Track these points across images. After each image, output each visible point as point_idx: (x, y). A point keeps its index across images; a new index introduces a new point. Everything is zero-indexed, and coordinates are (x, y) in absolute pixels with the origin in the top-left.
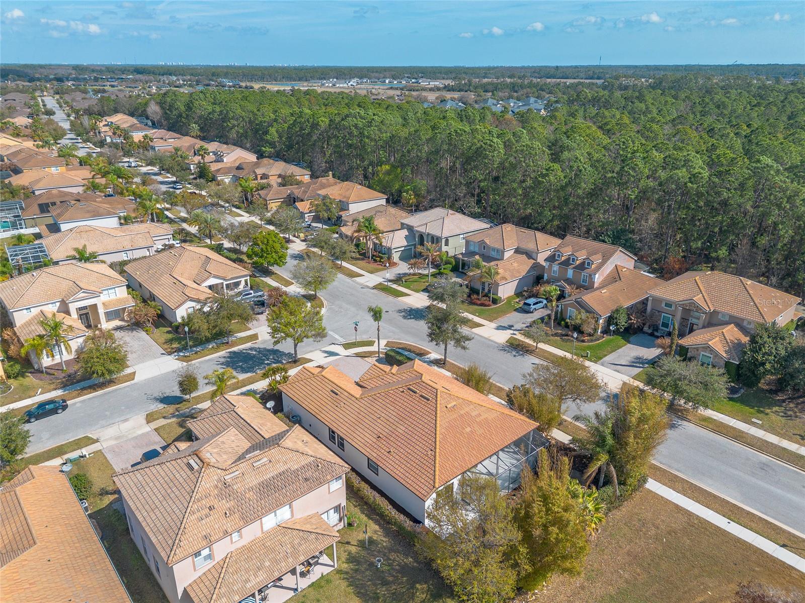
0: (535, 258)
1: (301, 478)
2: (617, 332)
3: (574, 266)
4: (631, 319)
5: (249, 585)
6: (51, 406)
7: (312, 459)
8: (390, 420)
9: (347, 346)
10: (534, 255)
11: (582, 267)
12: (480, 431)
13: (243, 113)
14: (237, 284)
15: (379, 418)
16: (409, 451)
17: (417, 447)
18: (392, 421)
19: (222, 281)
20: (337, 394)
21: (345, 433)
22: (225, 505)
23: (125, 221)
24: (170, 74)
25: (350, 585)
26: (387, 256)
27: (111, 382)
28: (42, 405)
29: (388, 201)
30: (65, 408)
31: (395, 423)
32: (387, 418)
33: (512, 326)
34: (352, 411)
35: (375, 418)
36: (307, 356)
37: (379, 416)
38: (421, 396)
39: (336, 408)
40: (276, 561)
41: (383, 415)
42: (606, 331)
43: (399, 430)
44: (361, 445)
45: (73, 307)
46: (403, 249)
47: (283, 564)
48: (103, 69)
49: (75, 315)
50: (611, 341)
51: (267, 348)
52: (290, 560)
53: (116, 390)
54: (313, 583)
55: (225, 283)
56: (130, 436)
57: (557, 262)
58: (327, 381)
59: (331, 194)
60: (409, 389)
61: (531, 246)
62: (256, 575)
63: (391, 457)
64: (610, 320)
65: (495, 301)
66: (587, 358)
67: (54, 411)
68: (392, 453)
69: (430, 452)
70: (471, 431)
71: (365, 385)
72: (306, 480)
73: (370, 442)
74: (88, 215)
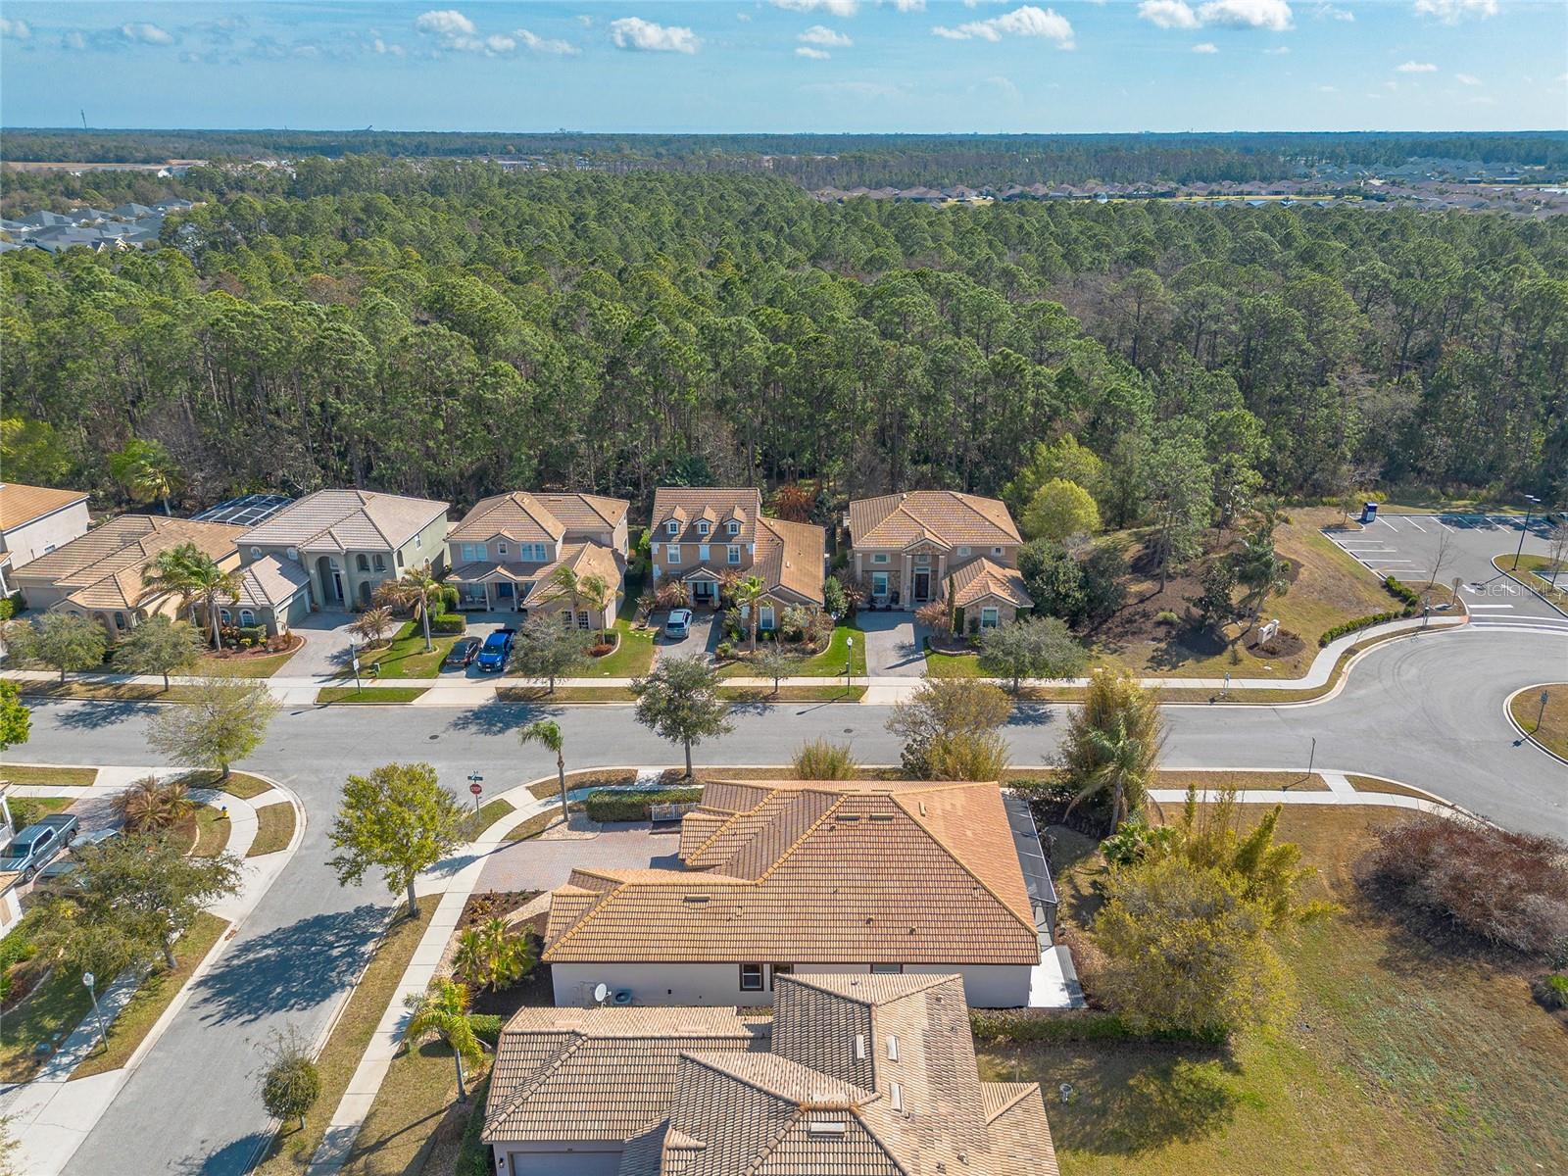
0: (608, 542)
3: (707, 537)
7: (923, 995)
8: (858, 884)
10: (605, 538)
11: (723, 535)
12: (977, 828)
15: (835, 892)
16: (943, 911)
17: (948, 898)
18: (864, 884)
20: (706, 900)
21: (798, 951)
26: (264, 627)
29: (94, 506)
31: (872, 884)
32: (850, 884)
34: (769, 910)
35: (827, 897)
37: (831, 890)
38: (871, 818)
39: (731, 923)
41: (838, 884)
43: (891, 891)
44: (850, 951)
46: (290, 601)
51: (284, 926)
57: (675, 539)
58: (654, 889)
60: (838, 818)
61: (591, 523)
63: (923, 938)
65: (611, 640)
68: (918, 931)
69: (976, 893)
71: (707, 863)
73: (862, 938)
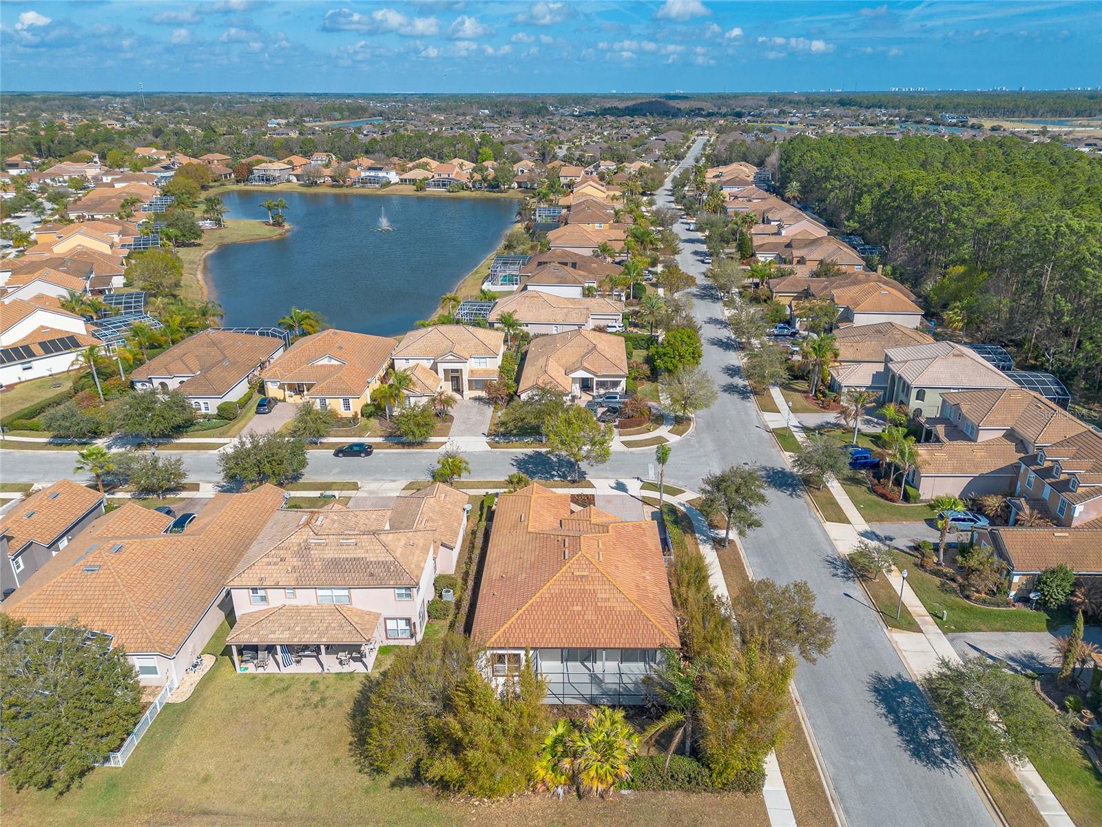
1: (368, 570)
2: (1042, 605)
3: (1053, 480)
4: (1076, 596)
5: (272, 636)
6: (357, 448)
7: (392, 559)
8: (525, 564)
9: (647, 486)
10: (1030, 448)
11: (1064, 486)
12: (590, 616)
13: (852, 171)
14: (616, 384)
15: (521, 558)
16: (505, 602)
17: (513, 601)
19: (592, 376)
20: (521, 521)
22: (295, 562)
23: (588, 293)
24: (880, 107)
25: (361, 692)
26: (834, 394)
27: (420, 444)
28: (352, 446)
30: (368, 454)
31: (524, 569)
32: (525, 561)
33: (891, 539)
34: (513, 541)
35: (518, 557)
36: (593, 481)
38: (564, 552)
39: (508, 534)
40: (305, 630)
41: (526, 556)
42: (1023, 599)
44: (487, 577)
45: (441, 367)
47: (307, 636)
48: (803, 99)
49: (441, 375)
50: (1024, 615)
52: (315, 636)
53: (417, 453)
54: (341, 673)
55: (596, 379)
56: (380, 495)
57: (1034, 468)
58: (529, 504)
59: (838, 297)
60: (564, 540)
61: (1030, 433)
62: (282, 633)
63: (490, 600)
64: (1037, 582)
65: (906, 498)
66: (938, 620)
67: (357, 454)
68: (494, 597)
69: (514, 610)
70: (579, 613)
72: (372, 575)
74: (555, 280)
